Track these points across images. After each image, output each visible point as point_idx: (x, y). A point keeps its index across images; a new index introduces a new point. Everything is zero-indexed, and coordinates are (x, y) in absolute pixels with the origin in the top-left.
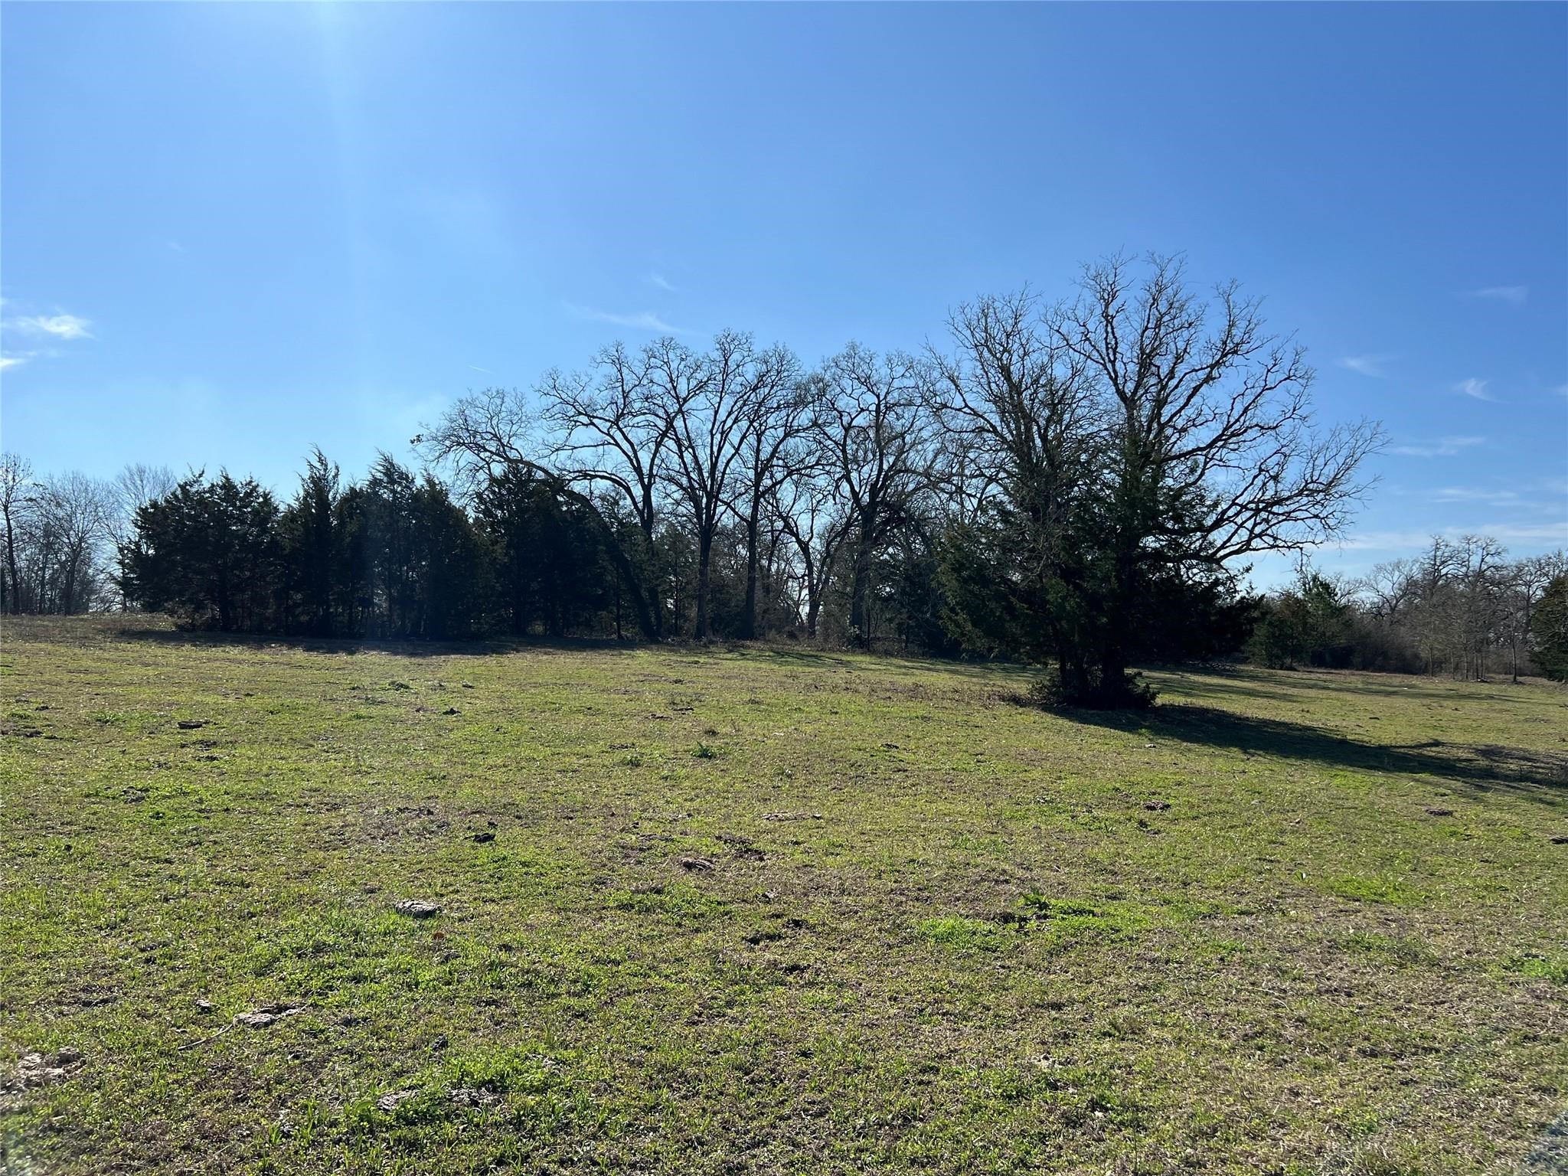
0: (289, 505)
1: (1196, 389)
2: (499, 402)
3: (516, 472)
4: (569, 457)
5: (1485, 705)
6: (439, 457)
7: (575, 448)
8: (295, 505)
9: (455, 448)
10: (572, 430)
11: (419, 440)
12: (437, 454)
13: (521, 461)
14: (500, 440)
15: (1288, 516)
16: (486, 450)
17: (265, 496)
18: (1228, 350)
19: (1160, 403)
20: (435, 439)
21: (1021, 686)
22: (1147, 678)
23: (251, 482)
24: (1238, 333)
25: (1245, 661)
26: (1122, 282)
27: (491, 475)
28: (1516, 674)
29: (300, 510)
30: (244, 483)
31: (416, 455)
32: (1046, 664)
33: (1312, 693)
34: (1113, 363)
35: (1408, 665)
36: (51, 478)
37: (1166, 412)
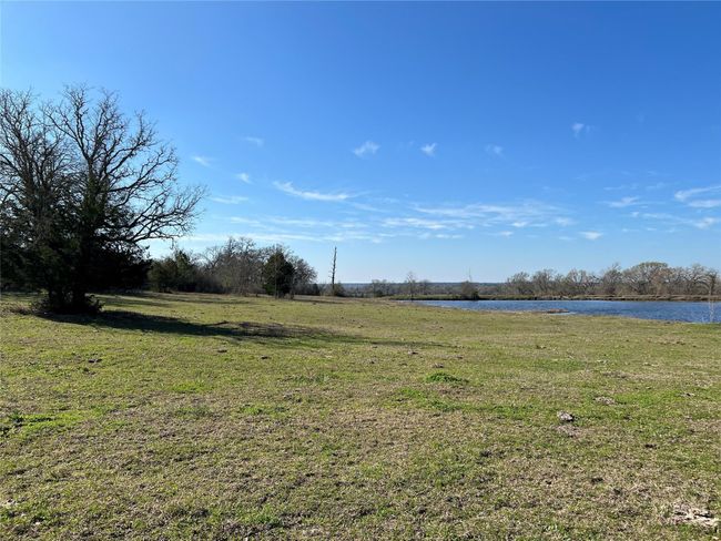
1: (124, 159)
5: (245, 306)
15: (167, 223)
18: (140, 143)
19: (106, 163)
21: (25, 304)
22: (97, 298)
24: (145, 136)
25: (148, 289)
26: (86, 99)
28: (257, 293)
32: (39, 292)
33: (177, 303)
34: (81, 139)
35: (218, 290)
37: (110, 168)
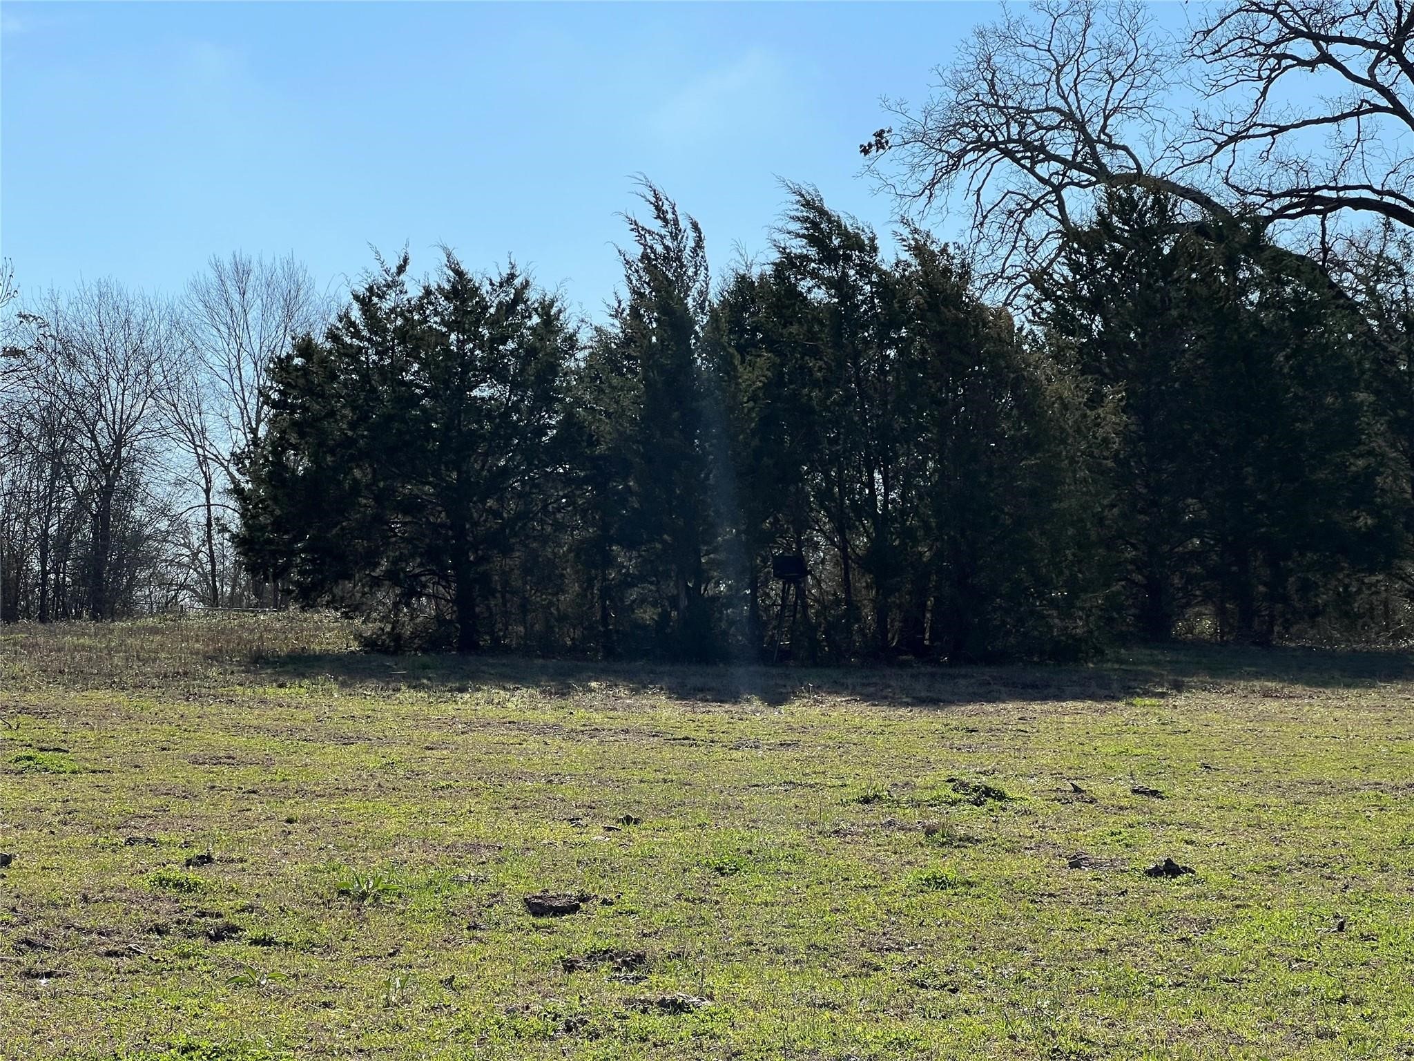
0: (597, 330)
2: (1076, 24)
3: (1126, 208)
4: (1265, 156)
6: (933, 184)
7: (1282, 129)
8: (614, 328)
9: (970, 157)
10: (1270, 80)
11: (880, 145)
12: (927, 177)
13: (1138, 177)
14: (1081, 127)
16: (1050, 157)
17: (545, 309)
20: (921, 137)
23: (512, 276)
27: (1064, 220)
29: (628, 341)
30: (496, 280)
31: (877, 184)
36: (54, 298)
